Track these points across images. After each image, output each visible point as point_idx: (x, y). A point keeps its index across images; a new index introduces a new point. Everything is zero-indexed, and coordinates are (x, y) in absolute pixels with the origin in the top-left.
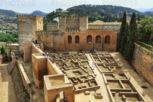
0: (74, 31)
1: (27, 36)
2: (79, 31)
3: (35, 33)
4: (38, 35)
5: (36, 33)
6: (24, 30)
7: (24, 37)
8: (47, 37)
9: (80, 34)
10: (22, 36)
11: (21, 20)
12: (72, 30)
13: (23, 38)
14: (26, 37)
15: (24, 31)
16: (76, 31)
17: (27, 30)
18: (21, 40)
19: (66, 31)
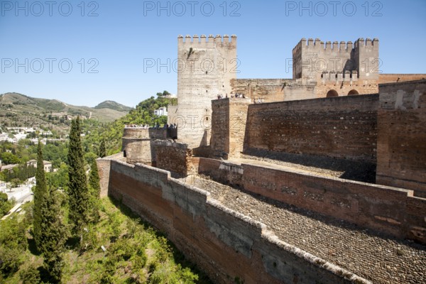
0: (344, 77)
1: (205, 94)
2: (358, 77)
3: (229, 83)
4: (238, 89)
5: (232, 85)
6: (196, 76)
7: (195, 95)
8: (267, 94)
9: (360, 87)
10: (190, 95)
11: (191, 49)
12: (339, 75)
13: (194, 100)
14: (202, 96)
15: (196, 79)
16: (351, 77)
17: (206, 76)
18: (185, 104)
19: (322, 76)
